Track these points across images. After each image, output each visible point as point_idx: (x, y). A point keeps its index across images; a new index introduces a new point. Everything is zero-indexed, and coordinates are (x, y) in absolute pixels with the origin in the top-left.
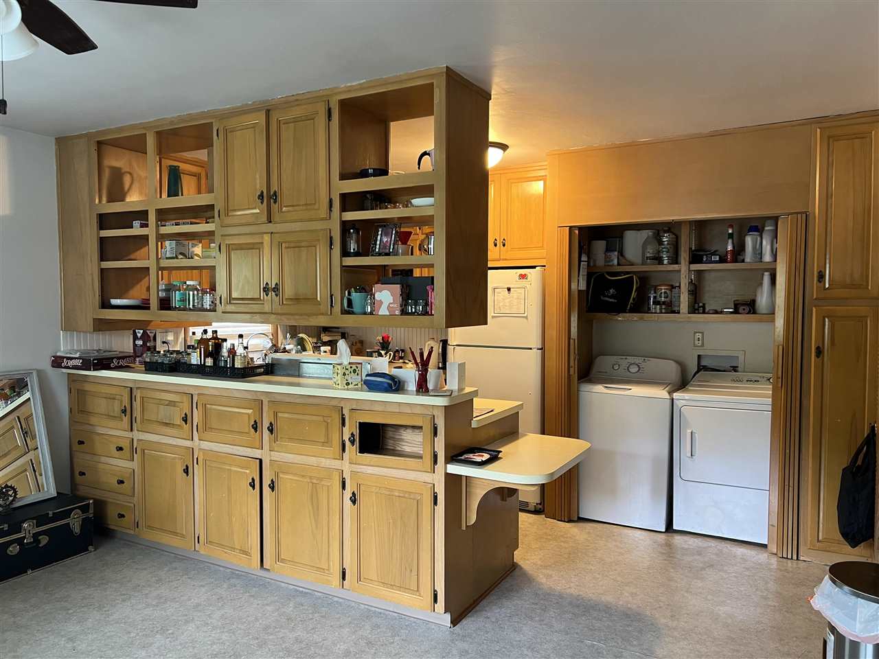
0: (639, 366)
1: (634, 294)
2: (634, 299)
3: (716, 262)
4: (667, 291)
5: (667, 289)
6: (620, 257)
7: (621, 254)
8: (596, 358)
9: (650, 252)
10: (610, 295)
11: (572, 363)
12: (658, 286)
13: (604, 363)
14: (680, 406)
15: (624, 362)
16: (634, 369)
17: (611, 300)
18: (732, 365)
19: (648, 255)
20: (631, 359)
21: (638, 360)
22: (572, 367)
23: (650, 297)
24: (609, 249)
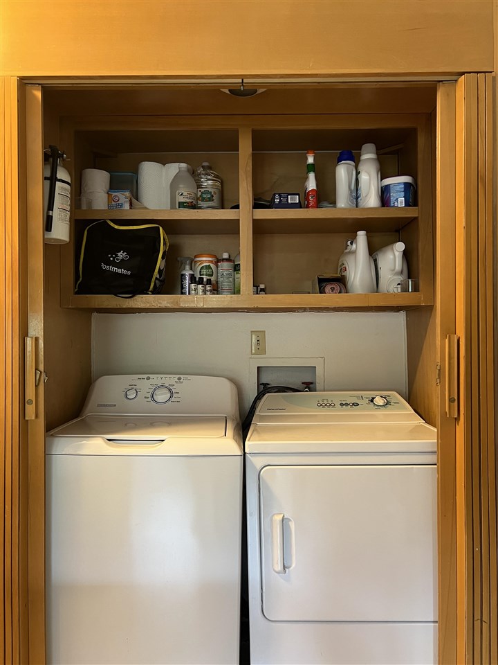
0: (170, 390)
1: (160, 263)
2: (160, 271)
3: (293, 206)
4: (212, 265)
5: (209, 261)
6: (134, 200)
7: (136, 195)
8: (96, 380)
9: (185, 193)
10: (119, 263)
11: (30, 393)
12: (196, 257)
13: (110, 389)
14: (259, 468)
15: (145, 385)
16: (162, 396)
17: (119, 271)
18: (303, 381)
19: (182, 199)
20: (156, 379)
21: (169, 380)
22: (30, 402)
23: (183, 275)
24: (114, 185)
